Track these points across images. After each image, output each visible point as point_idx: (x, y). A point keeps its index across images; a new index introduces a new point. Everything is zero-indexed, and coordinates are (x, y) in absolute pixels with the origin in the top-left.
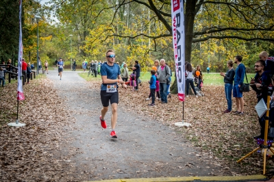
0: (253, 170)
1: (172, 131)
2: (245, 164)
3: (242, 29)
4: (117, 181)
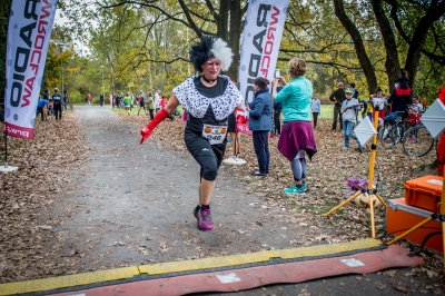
0: (352, 228)
2: (337, 218)
3: (293, 51)
4: (131, 271)
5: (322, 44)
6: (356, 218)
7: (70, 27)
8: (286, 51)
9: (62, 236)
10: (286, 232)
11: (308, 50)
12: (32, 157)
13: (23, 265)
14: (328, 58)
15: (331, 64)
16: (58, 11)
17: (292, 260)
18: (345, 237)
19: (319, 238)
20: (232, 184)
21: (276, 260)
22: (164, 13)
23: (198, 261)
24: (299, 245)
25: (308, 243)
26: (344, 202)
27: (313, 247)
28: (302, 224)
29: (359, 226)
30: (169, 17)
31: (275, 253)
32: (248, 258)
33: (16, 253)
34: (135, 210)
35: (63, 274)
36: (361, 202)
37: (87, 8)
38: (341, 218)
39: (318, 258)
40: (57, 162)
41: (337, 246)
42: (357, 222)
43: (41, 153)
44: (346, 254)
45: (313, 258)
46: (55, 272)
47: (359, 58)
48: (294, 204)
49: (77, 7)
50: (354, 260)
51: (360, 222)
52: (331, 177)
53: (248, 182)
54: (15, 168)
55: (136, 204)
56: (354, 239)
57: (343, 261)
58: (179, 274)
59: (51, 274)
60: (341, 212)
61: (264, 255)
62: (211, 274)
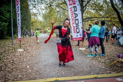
1: (78, 51)
2: (113, 66)
3: (99, 18)
4: (54, 79)
5: (107, 15)
6: (120, 66)
7: (37, 13)
8: (97, 18)
9: (35, 69)
10: (98, 70)
11: (103, 17)
12: (27, 47)
13: (25, 76)
14: (109, 19)
15: (110, 21)
16: (34, 9)
17: (101, 78)
18: (117, 71)
19: (109, 72)
20: (82, 55)
21: (96, 78)
22: (62, 8)
23: (73, 77)
24: (102, 74)
25: (105, 73)
26: (115, 61)
27: (107, 74)
28: (103, 67)
29: (120, 68)
30: (64, 9)
31: (95, 76)
32: (88, 77)
33: (23, 73)
34: (55, 62)
35: (35, 79)
36: (121, 61)
37: (42, 8)
38: (115, 66)
39: (109, 78)
40: (33, 49)
41: (114, 74)
42: (120, 67)
43: (30, 46)
44: (117, 77)
45: (107, 78)
46: (33, 78)
47: (119, 19)
48: (100, 61)
49: (39, 7)
50: (120, 79)
51: (121, 67)
52: (111, 54)
53: (86, 55)
54: (23, 50)
55: (55, 60)
56: (119, 72)
57: (116, 79)
58: (67, 81)
59: (32, 79)
60: (115, 64)
61: (92, 76)
62: (77, 81)
